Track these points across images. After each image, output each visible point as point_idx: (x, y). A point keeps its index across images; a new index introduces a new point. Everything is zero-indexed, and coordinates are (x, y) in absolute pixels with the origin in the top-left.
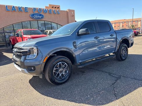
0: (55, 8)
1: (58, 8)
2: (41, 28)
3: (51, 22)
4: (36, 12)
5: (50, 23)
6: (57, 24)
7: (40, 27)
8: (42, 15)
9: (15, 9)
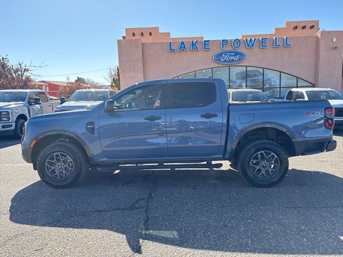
0: (304, 28)
1: (312, 27)
2: (235, 82)
3: (263, 68)
4: (228, 48)
5: (261, 70)
6: (281, 72)
7: (234, 80)
8: (241, 54)
9: (185, 47)
